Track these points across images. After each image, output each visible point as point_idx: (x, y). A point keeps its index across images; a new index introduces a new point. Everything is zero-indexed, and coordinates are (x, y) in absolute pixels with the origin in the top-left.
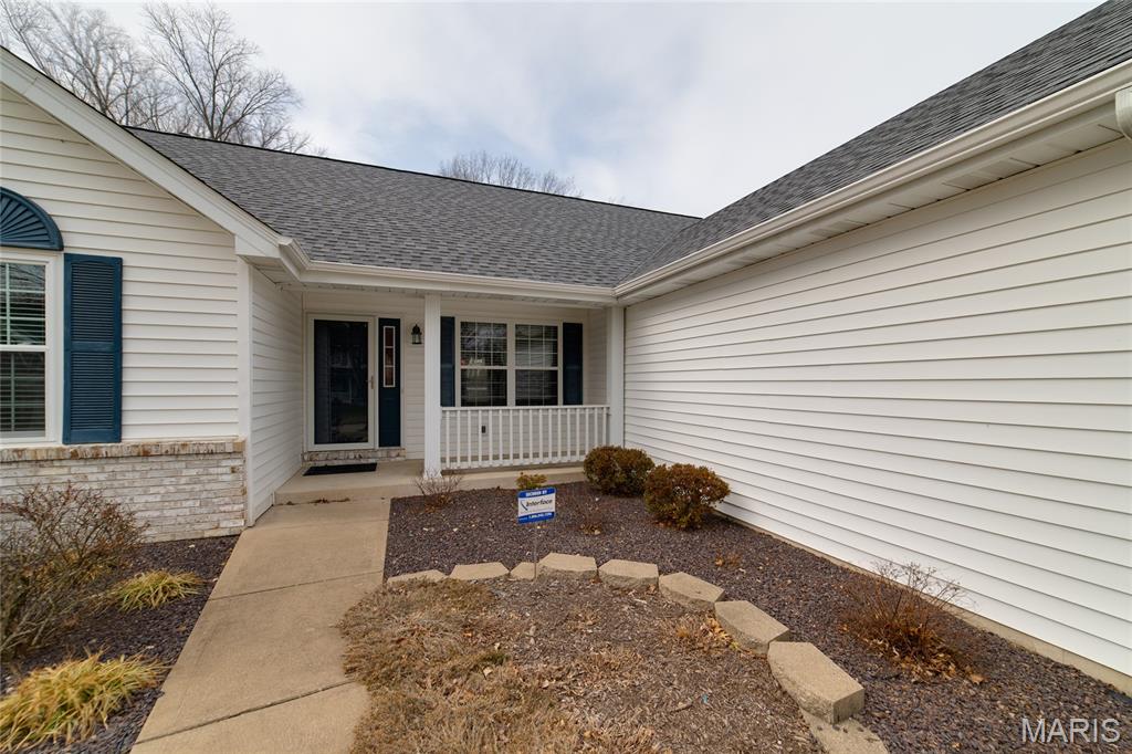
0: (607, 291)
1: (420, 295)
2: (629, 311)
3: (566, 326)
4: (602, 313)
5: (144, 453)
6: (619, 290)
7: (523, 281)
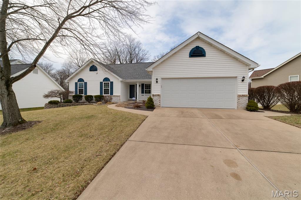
5: (114, 96)
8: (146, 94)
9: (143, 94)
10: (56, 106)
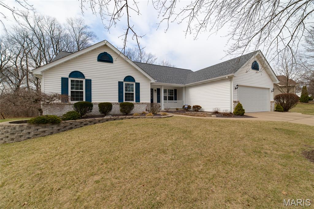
0: (184, 85)
1: (161, 86)
2: (186, 88)
3: (174, 89)
4: (182, 88)
5: (143, 103)
6: (186, 85)
7: (174, 84)
8: (169, 101)
9: (166, 101)
10: (56, 127)
